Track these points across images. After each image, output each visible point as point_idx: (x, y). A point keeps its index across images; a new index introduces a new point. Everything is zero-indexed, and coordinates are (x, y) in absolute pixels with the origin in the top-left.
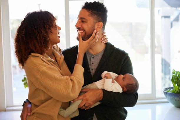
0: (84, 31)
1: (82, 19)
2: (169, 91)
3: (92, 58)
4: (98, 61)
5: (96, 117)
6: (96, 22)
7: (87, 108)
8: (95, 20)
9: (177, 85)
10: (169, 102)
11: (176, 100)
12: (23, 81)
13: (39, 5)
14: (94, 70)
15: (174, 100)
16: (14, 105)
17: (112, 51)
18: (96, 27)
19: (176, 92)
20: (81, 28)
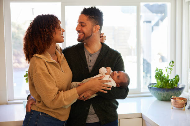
0: (84, 33)
1: (81, 24)
2: (153, 86)
3: (90, 56)
4: (95, 59)
5: (92, 106)
6: (94, 26)
7: (86, 99)
8: (93, 23)
9: (160, 80)
10: (153, 96)
11: (159, 94)
12: (25, 76)
13: (33, 9)
14: (91, 66)
15: (157, 94)
16: (15, 99)
17: (107, 51)
18: (94, 29)
19: (158, 87)
20: (81, 31)
